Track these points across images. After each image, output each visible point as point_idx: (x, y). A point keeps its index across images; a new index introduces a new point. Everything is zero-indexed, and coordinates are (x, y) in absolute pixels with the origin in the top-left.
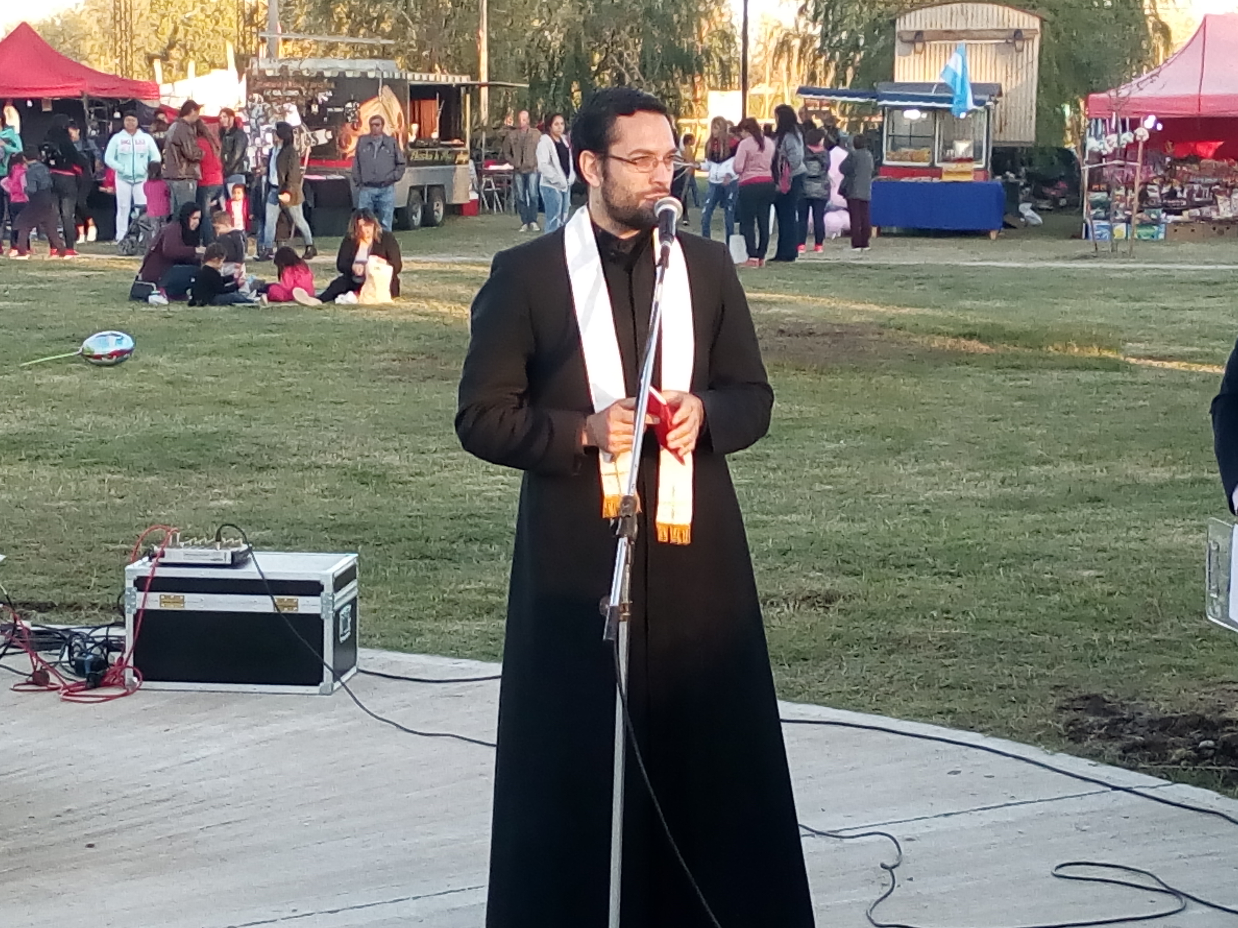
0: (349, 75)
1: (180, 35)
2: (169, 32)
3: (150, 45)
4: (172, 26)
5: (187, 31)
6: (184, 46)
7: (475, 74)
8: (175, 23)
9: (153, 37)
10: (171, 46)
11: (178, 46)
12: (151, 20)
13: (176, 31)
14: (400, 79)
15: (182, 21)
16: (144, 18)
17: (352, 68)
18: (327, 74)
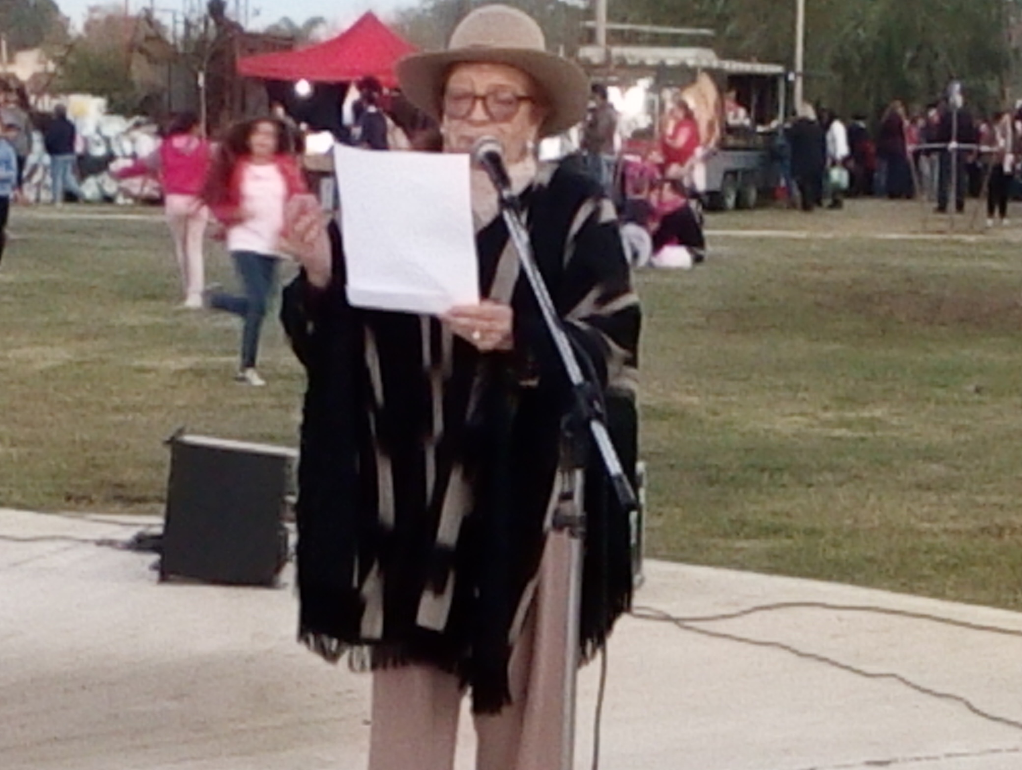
0: (670, 62)
7: (789, 64)
14: (718, 68)
17: (673, 56)
18: (650, 62)
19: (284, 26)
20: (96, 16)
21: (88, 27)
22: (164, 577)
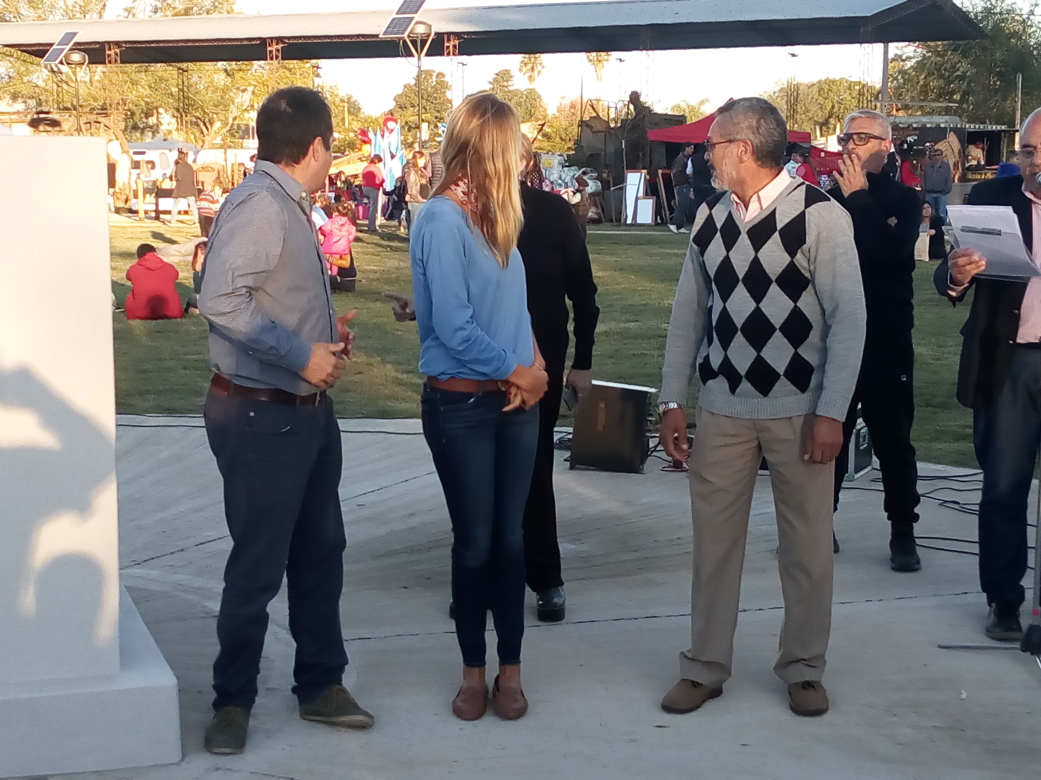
0: (928, 126)
1: (835, 110)
2: (829, 108)
3: (817, 116)
4: (831, 105)
5: (840, 107)
6: (838, 116)
7: (1011, 124)
8: (833, 102)
9: (819, 111)
10: (830, 117)
11: (834, 116)
12: (818, 101)
13: (833, 107)
14: (961, 128)
15: (838, 101)
16: (814, 100)
17: (930, 121)
18: (915, 125)
22: (572, 468)
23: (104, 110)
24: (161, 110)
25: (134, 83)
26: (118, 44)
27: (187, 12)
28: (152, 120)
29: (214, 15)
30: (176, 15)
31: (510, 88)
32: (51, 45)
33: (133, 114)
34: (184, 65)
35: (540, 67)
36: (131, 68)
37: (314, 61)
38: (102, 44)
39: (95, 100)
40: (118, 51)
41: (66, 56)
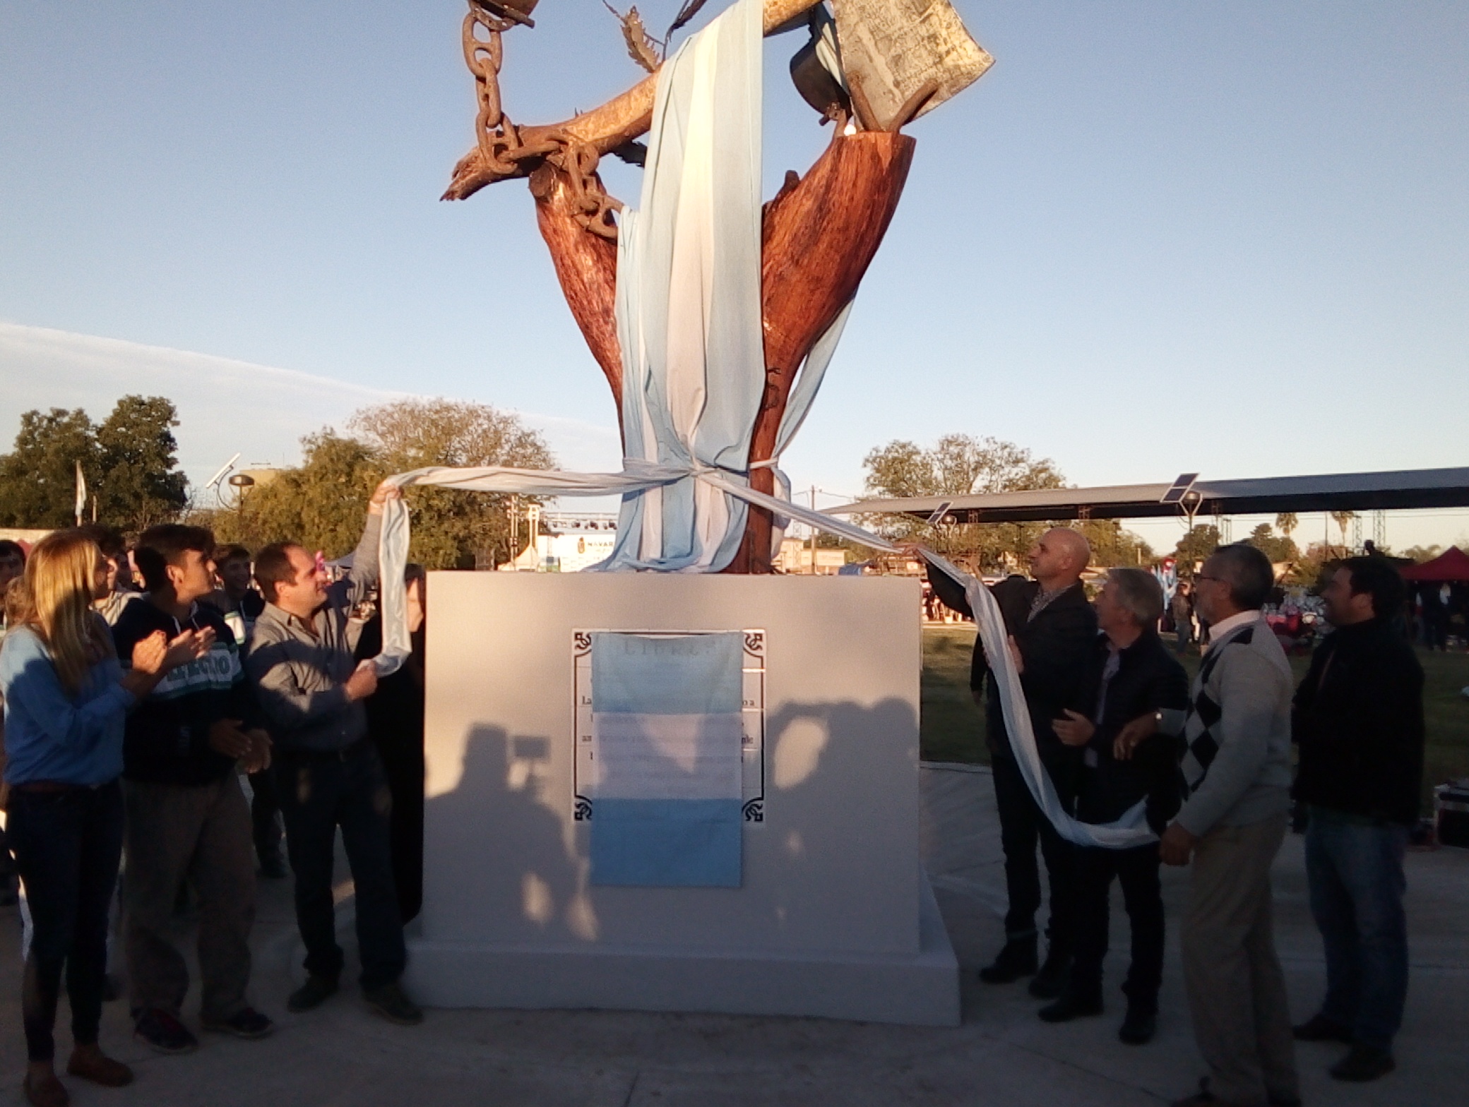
19: (1416, 550)
20: (1313, 547)
21: (1308, 553)
23: (967, 554)
24: (1007, 553)
25: (989, 535)
26: (977, 510)
27: (1026, 488)
28: (1000, 559)
29: (1045, 489)
30: (1019, 490)
31: (1269, 537)
32: (933, 511)
33: (987, 555)
34: (1022, 523)
35: (1293, 522)
36: (986, 525)
37: (1114, 520)
38: (967, 510)
39: (962, 546)
40: (977, 514)
41: (943, 519)
